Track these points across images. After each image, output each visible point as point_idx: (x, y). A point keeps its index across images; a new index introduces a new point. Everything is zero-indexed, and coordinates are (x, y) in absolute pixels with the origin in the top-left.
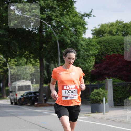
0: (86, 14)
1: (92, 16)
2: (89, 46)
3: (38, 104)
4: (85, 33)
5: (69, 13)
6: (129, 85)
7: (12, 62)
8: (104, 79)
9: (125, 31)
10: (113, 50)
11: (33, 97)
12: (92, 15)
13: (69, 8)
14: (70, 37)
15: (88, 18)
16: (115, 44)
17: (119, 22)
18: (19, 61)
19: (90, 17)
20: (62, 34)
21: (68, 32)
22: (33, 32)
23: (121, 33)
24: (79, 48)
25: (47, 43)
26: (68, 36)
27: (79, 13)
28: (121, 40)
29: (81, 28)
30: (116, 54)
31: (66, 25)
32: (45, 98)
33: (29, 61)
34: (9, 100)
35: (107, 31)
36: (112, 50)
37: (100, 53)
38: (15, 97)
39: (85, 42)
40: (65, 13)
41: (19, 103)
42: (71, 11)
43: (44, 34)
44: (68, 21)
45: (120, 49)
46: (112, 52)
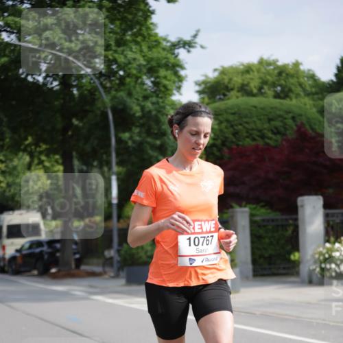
0: (182, 42)
1: (198, 46)
3: (59, 271)
4: (179, 88)
5: (139, 39)
6: (291, 222)
8: (228, 208)
9: (280, 85)
10: (251, 134)
11: (47, 253)
12: (196, 45)
13: (138, 27)
14: (141, 99)
15: (189, 51)
16: (255, 119)
17: (266, 61)
18: (11, 160)
19: (191, 49)
20: (121, 90)
23: (272, 89)
24: (163, 127)
25: (82, 114)
26: (136, 96)
27: (165, 39)
28: (272, 108)
29: (168, 78)
30: (258, 143)
31: (129, 69)
32: (77, 256)
33: (36, 161)
35: (236, 86)
36: (248, 135)
37: (219, 142)
40: (128, 38)
41: (10, 269)
42: (145, 34)
43: (75, 92)
44: (134, 59)
45: (268, 130)
46: (248, 140)
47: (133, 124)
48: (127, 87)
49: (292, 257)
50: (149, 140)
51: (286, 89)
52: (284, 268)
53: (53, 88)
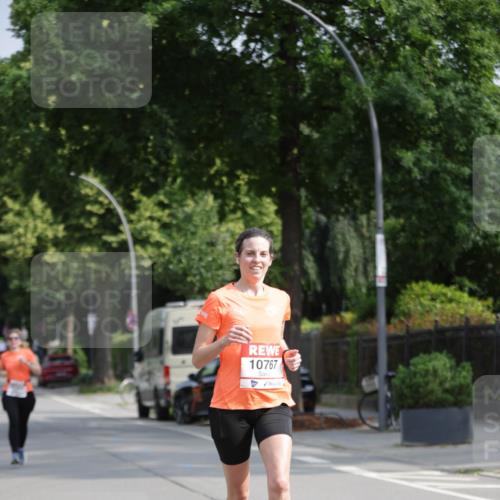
7: (146, 210)
18: (182, 204)
21: (425, 59)
22: (248, 62)
25: (318, 113)
29: (487, 42)
32: (309, 388)
34: (131, 398)
38: (160, 381)
41: (180, 413)
50: (450, 165)
53: (261, 63)
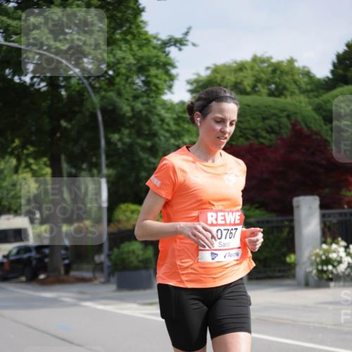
0: (173, 40)
1: (189, 43)
2: (182, 124)
3: (48, 277)
4: (170, 87)
5: (129, 37)
6: (286, 223)
9: (275, 83)
10: (245, 134)
11: (36, 259)
13: (128, 25)
14: (131, 99)
15: (180, 49)
16: (249, 118)
17: (260, 58)
19: (182, 47)
20: (111, 91)
21: (127, 86)
23: (266, 87)
24: (154, 128)
25: (69, 116)
26: (126, 96)
27: (155, 38)
28: (266, 107)
29: (160, 77)
30: (251, 142)
31: (118, 69)
32: (67, 262)
33: (23, 164)
35: (229, 85)
39: (171, 113)
40: (118, 36)
42: (135, 32)
43: (63, 93)
44: (124, 58)
45: (262, 130)
46: (241, 139)
47: (123, 125)
48: (117, 87)
49: (288, 260)
50: (140, 141)
51: (281, 87)
52: (280, 271)
53: (40, 89)
